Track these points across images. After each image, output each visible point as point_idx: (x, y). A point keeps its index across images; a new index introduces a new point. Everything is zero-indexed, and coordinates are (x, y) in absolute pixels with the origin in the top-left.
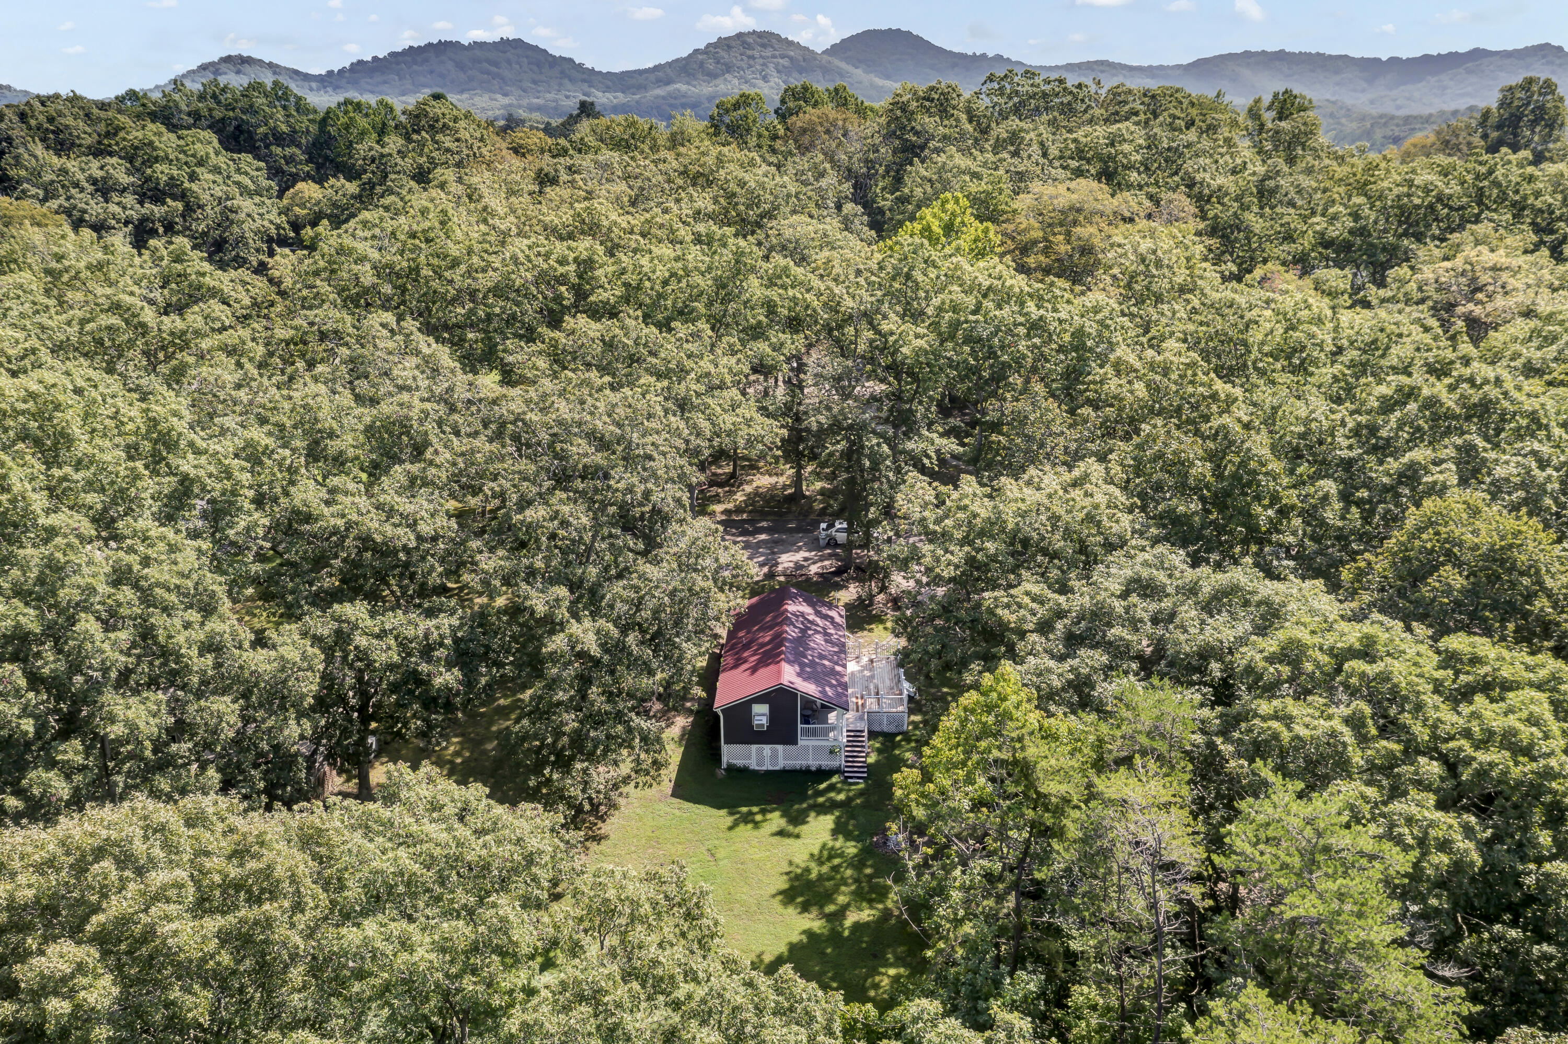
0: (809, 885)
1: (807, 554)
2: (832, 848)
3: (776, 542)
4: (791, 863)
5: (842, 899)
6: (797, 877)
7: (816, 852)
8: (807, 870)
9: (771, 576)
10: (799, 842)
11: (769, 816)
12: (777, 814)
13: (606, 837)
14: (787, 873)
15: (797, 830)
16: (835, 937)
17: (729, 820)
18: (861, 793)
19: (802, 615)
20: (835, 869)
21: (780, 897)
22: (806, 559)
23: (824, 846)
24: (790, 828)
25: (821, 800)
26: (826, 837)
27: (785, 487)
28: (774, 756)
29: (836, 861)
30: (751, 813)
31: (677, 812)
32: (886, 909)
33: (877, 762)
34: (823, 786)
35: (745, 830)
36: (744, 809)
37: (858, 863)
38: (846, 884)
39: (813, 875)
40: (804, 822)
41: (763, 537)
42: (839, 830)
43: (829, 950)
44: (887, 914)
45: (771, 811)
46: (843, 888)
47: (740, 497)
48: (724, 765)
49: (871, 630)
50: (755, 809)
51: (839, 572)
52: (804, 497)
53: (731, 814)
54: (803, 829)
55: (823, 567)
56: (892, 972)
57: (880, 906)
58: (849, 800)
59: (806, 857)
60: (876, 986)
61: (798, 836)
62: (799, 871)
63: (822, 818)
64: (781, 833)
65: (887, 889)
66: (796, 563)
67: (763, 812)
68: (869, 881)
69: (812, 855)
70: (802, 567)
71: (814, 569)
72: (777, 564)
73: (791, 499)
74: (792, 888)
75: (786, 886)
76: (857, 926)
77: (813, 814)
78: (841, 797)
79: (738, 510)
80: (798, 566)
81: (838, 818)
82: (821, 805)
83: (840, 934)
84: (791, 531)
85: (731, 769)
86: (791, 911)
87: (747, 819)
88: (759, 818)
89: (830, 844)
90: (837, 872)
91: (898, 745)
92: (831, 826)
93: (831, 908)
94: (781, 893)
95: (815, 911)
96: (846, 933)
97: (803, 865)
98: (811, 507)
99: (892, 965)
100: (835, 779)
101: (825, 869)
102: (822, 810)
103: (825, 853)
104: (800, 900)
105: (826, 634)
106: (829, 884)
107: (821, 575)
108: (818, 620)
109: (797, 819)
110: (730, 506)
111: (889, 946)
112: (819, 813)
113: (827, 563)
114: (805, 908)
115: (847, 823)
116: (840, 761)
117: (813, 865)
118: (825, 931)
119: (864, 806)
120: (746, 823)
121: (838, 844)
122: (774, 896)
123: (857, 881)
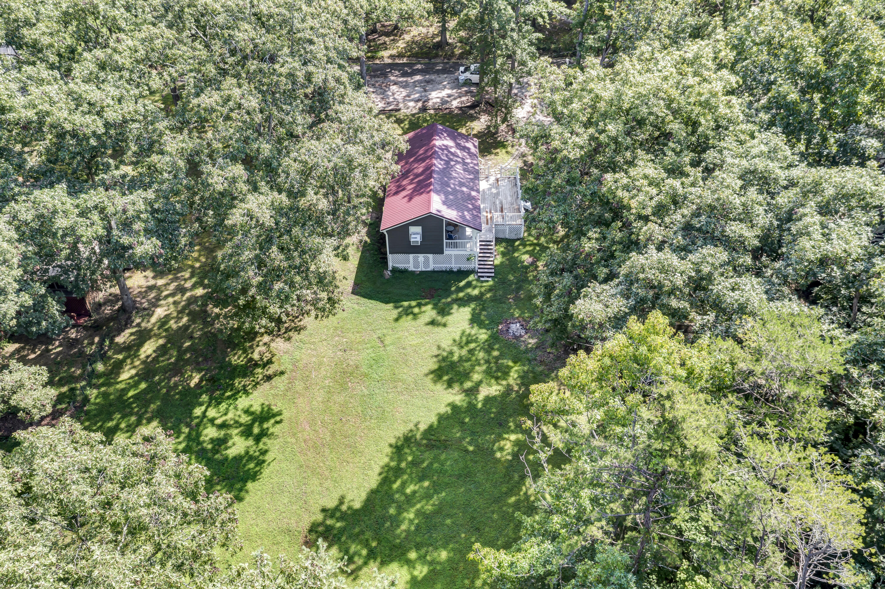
0: (452, 366)
1: (449, 92)
2: (469, 335)
3: (428, 82)
4: (439, 347)
5: (476, 377)
6: (444, 359)
7: (457, 338)
8: (451, 353)
9: (424, 109)
10: (445, 330)
11: (424, 309)
12: (430, 307)
13: (304, 328)
14: (436, 356)
15: (444, 320)
16: (471, 408)
17: (395, 313)
18: (490, 290)
19: (447, 148)
20: (471, 352)
21: (431, 376)
22: (449, 96)
23: (463, 332)
24: (439, 318)
25: (461, 295)
26: (465, 325)
27: (434, 36)
28: (427, 261)
29: (472, 345)
30: (410, 307)
31: (356, 306)
32: (508, 385)
33: (502, 263)
34: (462, 284)
35: (407, 322)
36: (406, 304)
37: (488, 348)
38: (479, 364)
39: (456, 358)
40: (449, 314)
41: (418, 77)
42: (475, 320)
43: (467, 420)
44: (509, 389)
45: (426, 304)
46: (477, 368)
47: (401, 44)
48: (390, 268)
49: (496, 154)
50: (413, 303)
51: (473, 106)
52: (448, 44)
53: (396, 307)
54: (449, 319)
55: (462, 102)
56: (513, 437)
57: (504, 383)
58: (482, 294)
59: (451, 342)
60: (501, 449)
61: (445, 325)
62: (445, 354)
63: (462, 309)
64: (433, 323)
65: (510, 368)
66: (442, 99)
67: (419, 305)
68: (496, 363)
69: (454, 341)
70: (447, 102)
71: (455, 103)
72: (427, 100)
73: (439, 46)
74: (440, 368)
75: (436, 367)
76: (488, 400)
77: (455, 307)
78: (476, 292)
79: (400, 55)
80: (444, 102)
81: (473, 309)
82: (460, 299)
83: (475, 406)
84: (438, 72)
85: (395, 270)
86: (440, 387)
87: (408, 312)
88: (416, 310)
89: (468, 331)
90: (473, 355)
91: (516, 250)
92: (469, 316)
93: (468, 385)
94: (432, 372)
95: (456, 387)
96: (480, 405)
97: (448, 349)
98: (453, 53)
99: (512, 432)
100: (471, 277)
101: (464, 352)
102: (463, 302)
103: (464, 339)
104: (445, 378)
105: (464, 164)
106: (467, 365)
107: (460, 108)
108: (458, 152)
109: (444, 311)
110: (394, 52)
111: (510, 416)
112: (459, 306)
113: (464, 99)
114: (450, 384)
115: (480, 314)
116: (475, 265)
117: (455, 349)
118: (465, 405)
119: (493, 299)
120: (408, 315)
121: (473, 332)
122: (427, 375)
123: (487, 362)
